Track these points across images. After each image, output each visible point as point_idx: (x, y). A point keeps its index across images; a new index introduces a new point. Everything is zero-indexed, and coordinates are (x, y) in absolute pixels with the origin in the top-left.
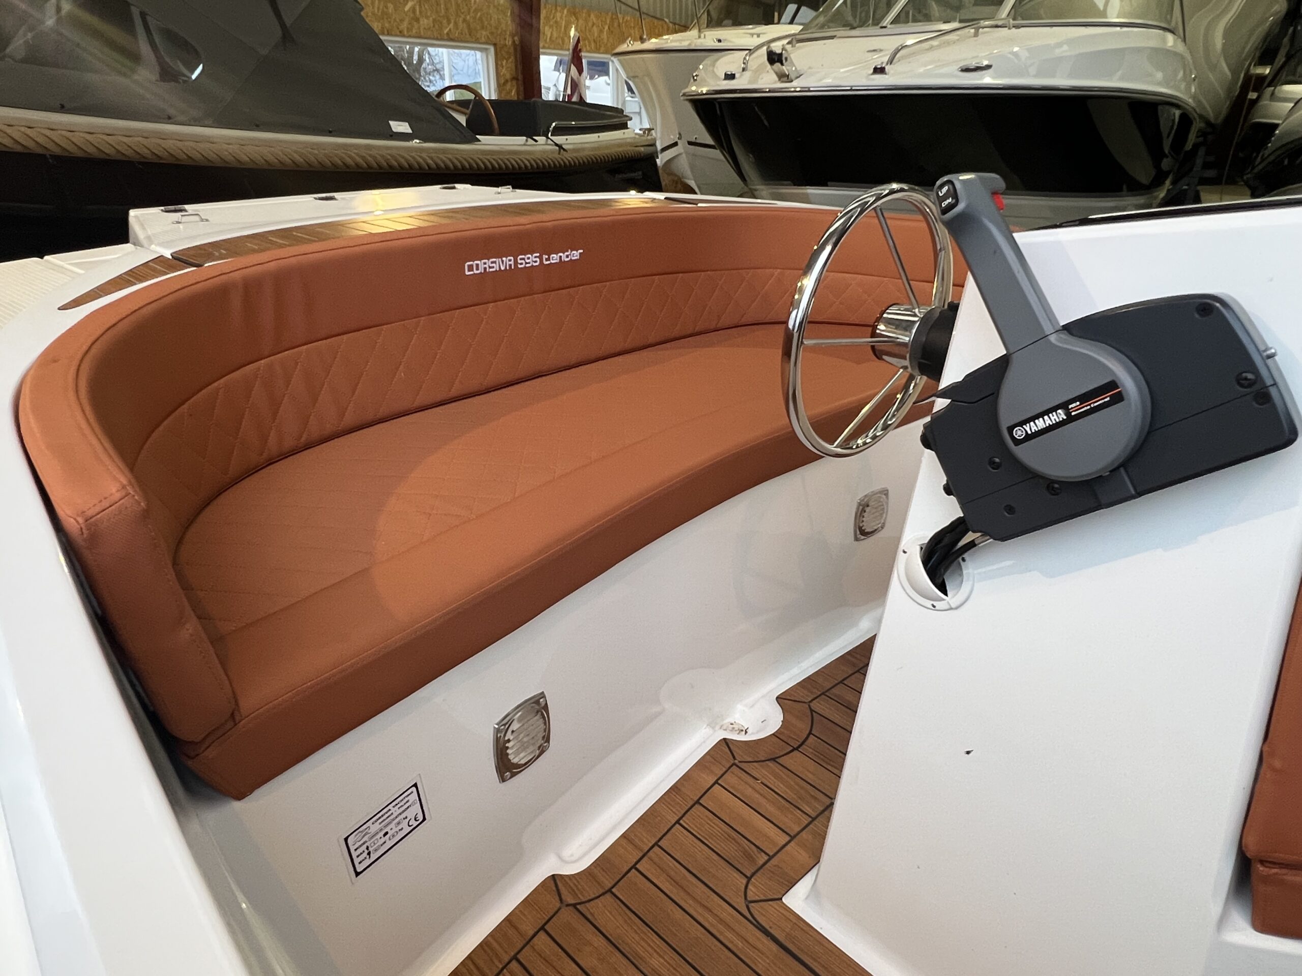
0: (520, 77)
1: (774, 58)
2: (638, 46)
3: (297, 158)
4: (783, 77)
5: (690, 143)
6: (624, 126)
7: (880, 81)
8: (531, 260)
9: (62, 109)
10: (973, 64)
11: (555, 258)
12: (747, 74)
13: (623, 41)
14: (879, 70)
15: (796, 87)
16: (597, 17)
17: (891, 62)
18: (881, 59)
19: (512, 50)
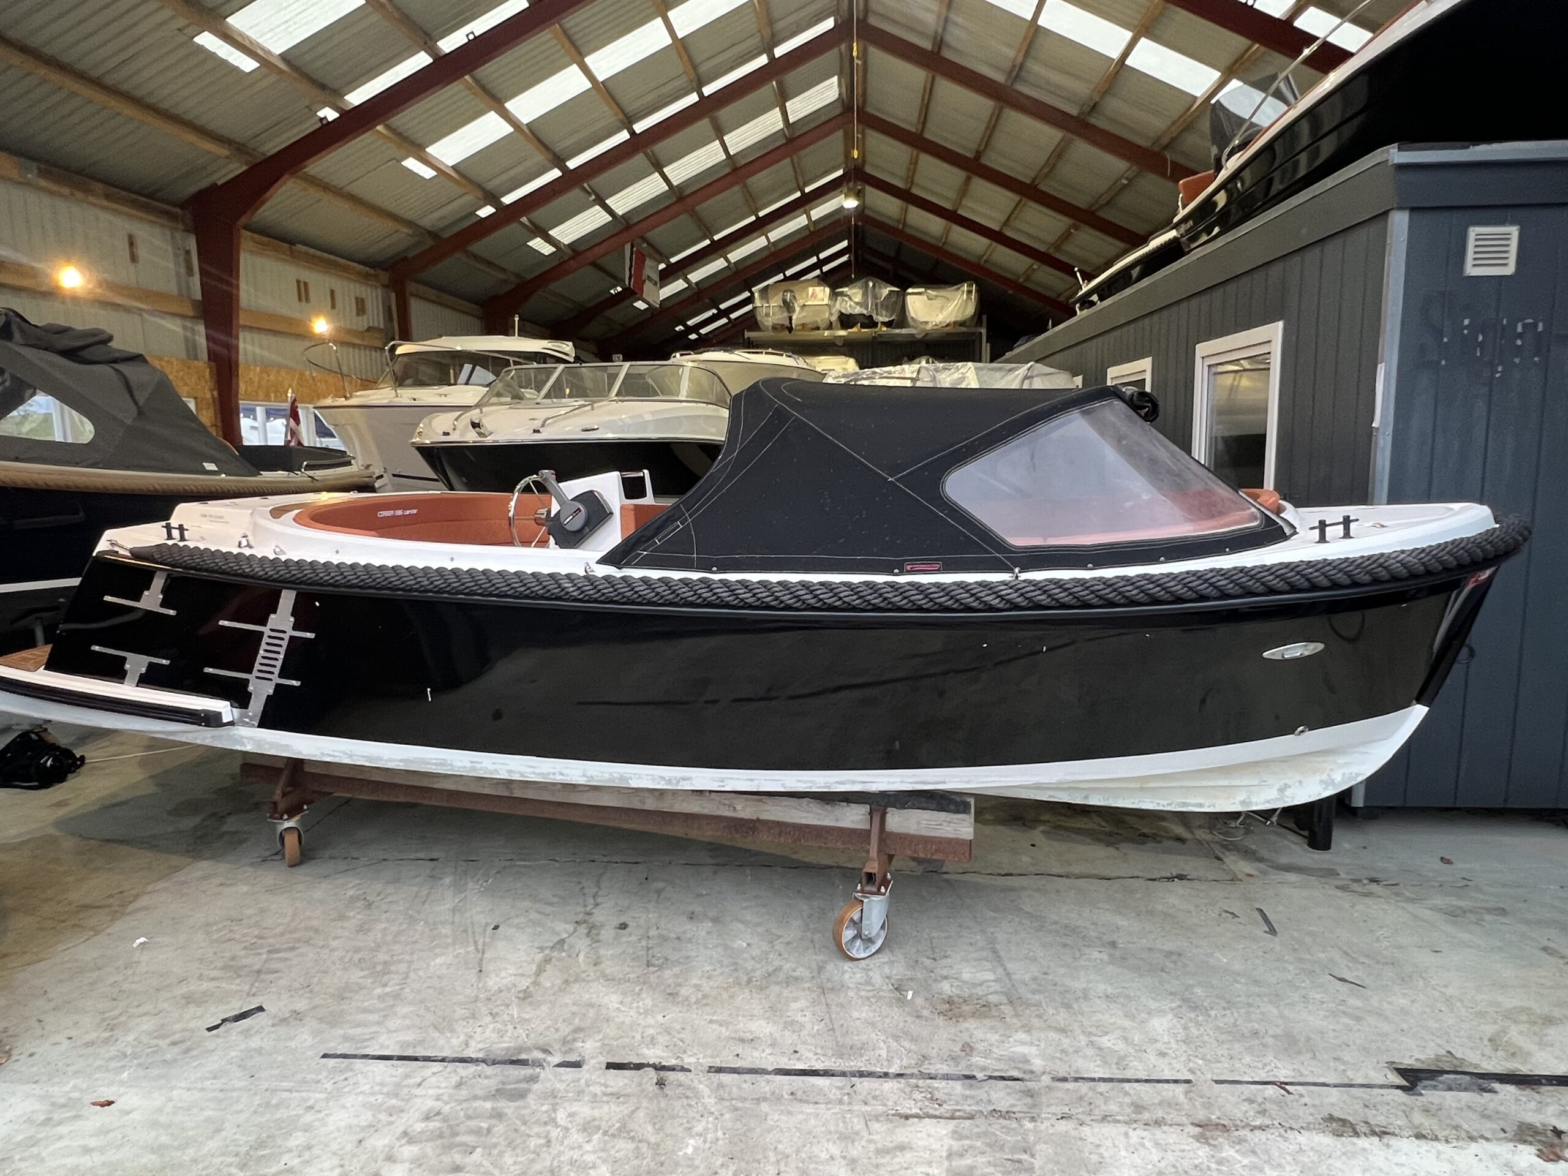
0: (219, 424)
1: (475, 425)
2: (342, 401)
3: (157, 487)
4: (480, 434)
5: (394, 475)
6: (349, 463)
7: (537, 437)
8: (399, 513)
9: (17, 459)
10: (589, 427)
11: (408, 512)
12: (457, 432)
13: (325, 397)
14: (536, 431)
15: (489, 440)
16: (287, 373)
17: (543, 426)
18: (537, 424)
19: (211, 401)
